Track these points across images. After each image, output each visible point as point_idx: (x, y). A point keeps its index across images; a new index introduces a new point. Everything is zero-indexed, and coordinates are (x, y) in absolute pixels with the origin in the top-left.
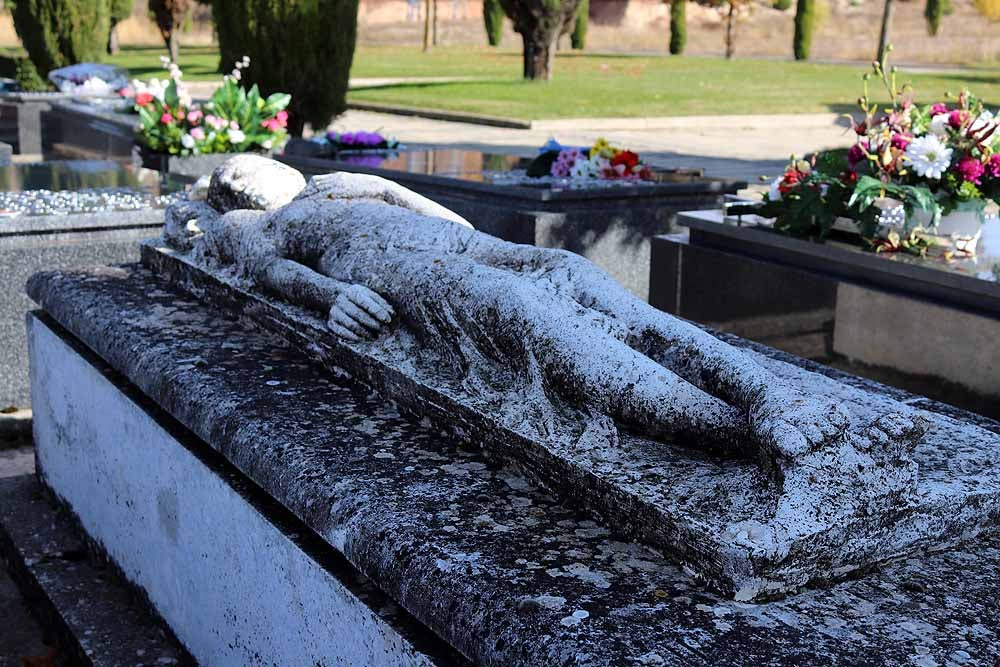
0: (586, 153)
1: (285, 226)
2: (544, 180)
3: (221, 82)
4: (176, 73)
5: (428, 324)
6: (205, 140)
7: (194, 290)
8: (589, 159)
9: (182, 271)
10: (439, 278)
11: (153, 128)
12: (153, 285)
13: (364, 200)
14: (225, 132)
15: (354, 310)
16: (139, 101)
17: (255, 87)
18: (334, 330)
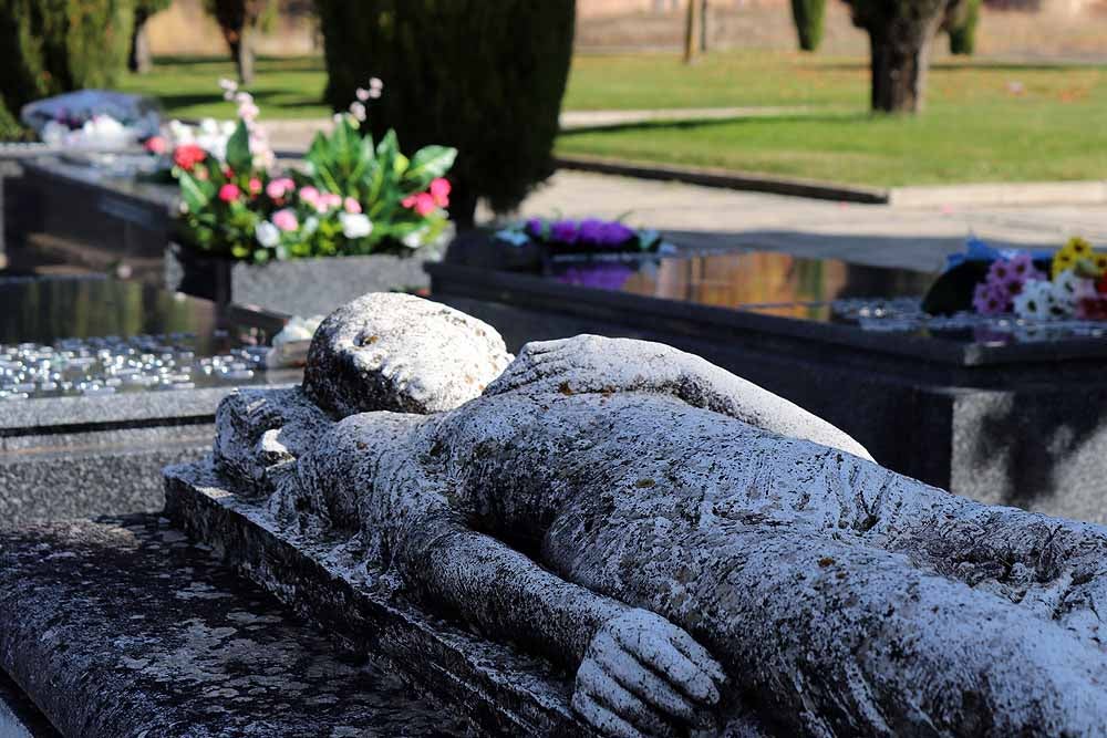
0: (1044, 266)
1: (468, 453)
2: (960, 320)
3: (327, 123)
4: (248, 108)
5: (810, 715)
6: (298, 234)
7: (272, 585)
8: (1050, 278)
9: (249, 541)
10: (835, 606)
11: (204, 210)
12: (189, 570)
13: (637, 397)
14: (334, 217)
15: (635, 674)
16: (179, 160)
17: (391, 137)
18: (588, 715)
